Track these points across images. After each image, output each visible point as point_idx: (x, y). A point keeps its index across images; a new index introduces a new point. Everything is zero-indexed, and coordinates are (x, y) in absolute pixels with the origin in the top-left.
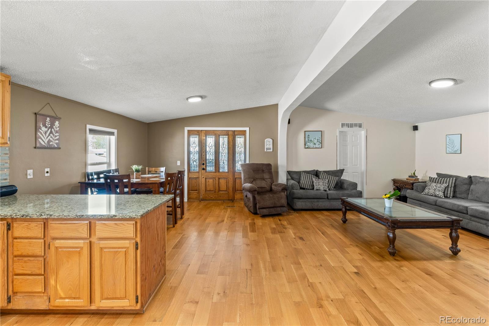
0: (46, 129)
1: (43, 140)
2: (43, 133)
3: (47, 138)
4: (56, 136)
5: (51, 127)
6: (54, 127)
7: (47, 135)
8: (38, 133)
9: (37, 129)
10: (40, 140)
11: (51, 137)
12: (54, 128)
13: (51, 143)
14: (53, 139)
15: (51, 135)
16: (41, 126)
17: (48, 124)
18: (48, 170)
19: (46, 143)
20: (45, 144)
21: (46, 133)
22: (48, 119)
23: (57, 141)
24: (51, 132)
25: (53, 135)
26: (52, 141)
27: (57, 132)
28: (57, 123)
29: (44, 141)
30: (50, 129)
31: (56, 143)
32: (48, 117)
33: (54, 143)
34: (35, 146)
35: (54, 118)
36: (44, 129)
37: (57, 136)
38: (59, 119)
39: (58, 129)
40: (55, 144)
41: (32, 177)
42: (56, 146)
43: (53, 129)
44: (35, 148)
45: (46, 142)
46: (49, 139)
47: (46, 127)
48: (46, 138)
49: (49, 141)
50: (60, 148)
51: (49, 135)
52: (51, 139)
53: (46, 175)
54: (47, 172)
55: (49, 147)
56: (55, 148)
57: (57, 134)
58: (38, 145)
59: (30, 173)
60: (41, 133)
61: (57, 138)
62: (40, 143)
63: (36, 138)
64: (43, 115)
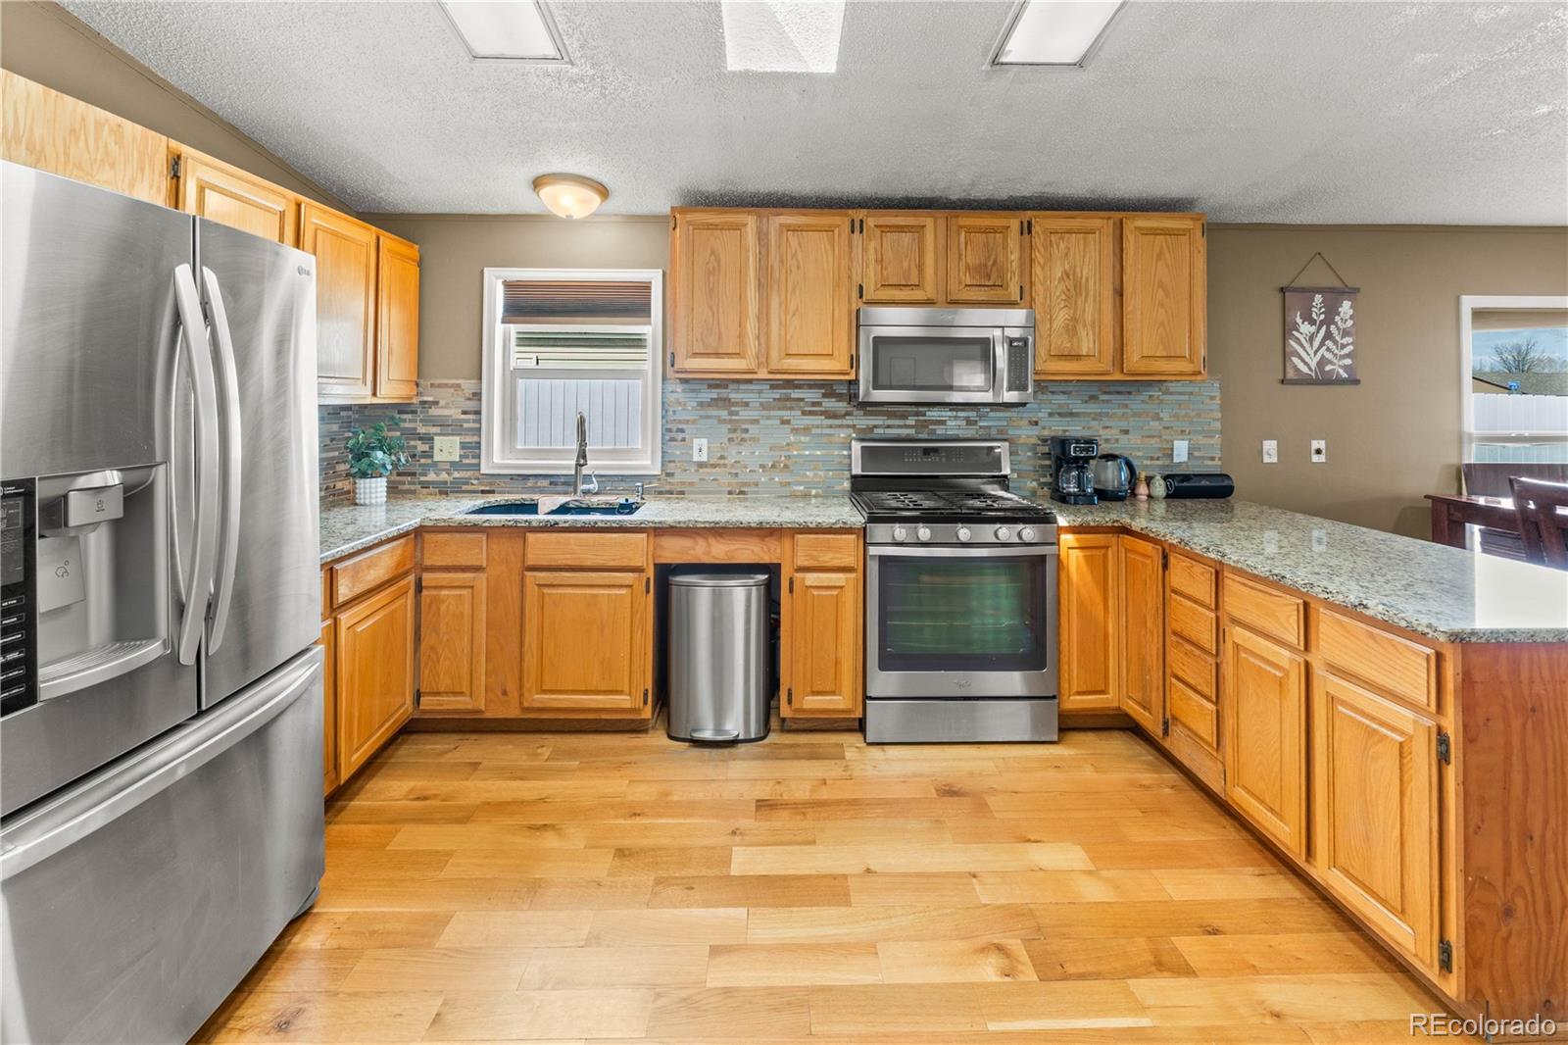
0: (1313, 329)
1: (1306, 358)
2: (1303, 341)
3: (1316, 353)
4: (1343, 346)
5: (1329, 320)
6: (1337, 318)
7: (1317, 343)
8: (1292, 342)
9: (1287, 330)
10: (1295, 359)
11: (1328, 350)
12: (1336, 324)
13: (1329, 368)
14: (1335, 355)
15: (1329, 343)
16: (1299, 320)
17: (1318, 314)
18: (1320, 444)
19: (1313, 368)
20: (1311, 369)
21: (1311, 339)
22: (1318, 298)
23: (1348, 362)
24: (1328, 336)
25: (1335, 342)
26: (1330, 362)
27: (1345, 333)
28: (1346, 308)
29: (1306, 363)
30: (1324, 328)
31: (1346, 368)
32: (1319, 293)
33: (1338, 368)
34: (1281, 377)
35: (1335, 295)
36: (1306, 328)
37: (1348, 345)
38: (1351, 292)
39: (1350, 323)
40: (1341, 371)
41: (1275, 459)
42: (1345, 375)
43: (1333, 327)
44: (1282, 382)
45: (1313, 365)
46: (1323, 356)
47: (1312, 322)
48: (1312, 353)
49: (1322, 362)
50: (1357, 382)
51: (1322, 344)
52: (1329, 356)
53: (1315, 458)
54: (1318, 452)
55: (1323, 380)
56: (1340, 382)
57: (1346, 340)
58: (1291, 374)
59: (1270, 449)
60: (1298, 341)
61: (1347, 350)
62: (1297, 370)
63: (1285, 355)
64: (1303, 290)
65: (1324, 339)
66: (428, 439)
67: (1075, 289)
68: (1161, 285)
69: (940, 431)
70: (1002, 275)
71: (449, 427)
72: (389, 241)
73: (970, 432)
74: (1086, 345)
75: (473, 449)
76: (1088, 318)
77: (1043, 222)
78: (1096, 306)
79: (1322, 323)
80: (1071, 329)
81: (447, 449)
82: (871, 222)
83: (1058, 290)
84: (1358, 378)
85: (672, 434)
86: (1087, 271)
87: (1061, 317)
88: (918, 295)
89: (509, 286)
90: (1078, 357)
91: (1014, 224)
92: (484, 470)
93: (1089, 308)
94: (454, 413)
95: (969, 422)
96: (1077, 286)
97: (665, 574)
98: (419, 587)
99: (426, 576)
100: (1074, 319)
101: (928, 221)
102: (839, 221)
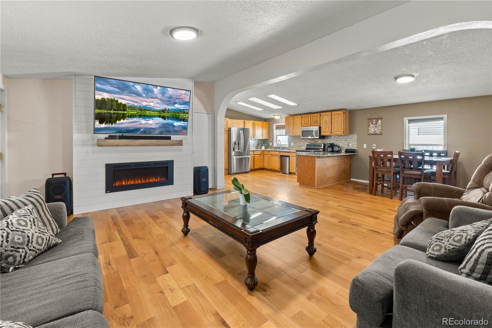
0: (373, 125)
1: (372, 130)
4: (379, 128)
5: (376, 124)
6: (378, 123)
7: (374, 128)
9: (369, 126)
10: (370, 131)
13: (376, 132)
15: (376, 128)
16: (371, 124)
17: (374, 123)
18: (375, 145)
21: (373, 127)
22: (374, 120)
23: (380, 131)
25: (377, 127)
27: (379, 126)
28: (380, 121)
30: (375, 125)
31: (379, 132)
35: (377, 119)
36: (372, 125)
38: (381, 119)
39: (380, 124)
41: (366, 147)
42: (379, 133)
45: (373, 132)
47: (373, 124)
49: (375, 131)
50: (382, 134)
51: (375, 128)
52: (376, 130)
53: (373, 147)
54: (374, 146)
55: (375, 134)
56: (378, 134)
57: (379, 127)
58: (369, 133)
59: (365, 146)
60: (370, 128)
61: (379, 129)
62: (370, 132)
63: (369, 130)
64: (371, 119)
65: (375, 127)
66: (269, 143)
67: (326, 123)
68: (337, 121)
69: (318, 142)
70: (318, 122)
71: (271, 142)
72: (264, 123)
73: (321, 142)
74: (327, 131)
75: (273, 144)
76: (328, 126)
77: (322, 114)
78: (329, 125)
79: (375, 124)
80: (326, 128)
81: (271, 144)
82: (303, 116)
83: (324, 123)
84: (382, 133)
85: (289, 143)
86: (328, 120)
87: (324, 127)
88: (308, 125)
89: (276, 126)
90: (327, 132)
91: (319, 115)
92: (274, 146)
93: (328, 125)
94: (271, 140)
95: (321, 141)
96: (326, 122)
97: (281, 157)
98: (263, 156)
99: (264, 155)
100: (326, 127)
101: (309, 115)
102: (300, 117)
